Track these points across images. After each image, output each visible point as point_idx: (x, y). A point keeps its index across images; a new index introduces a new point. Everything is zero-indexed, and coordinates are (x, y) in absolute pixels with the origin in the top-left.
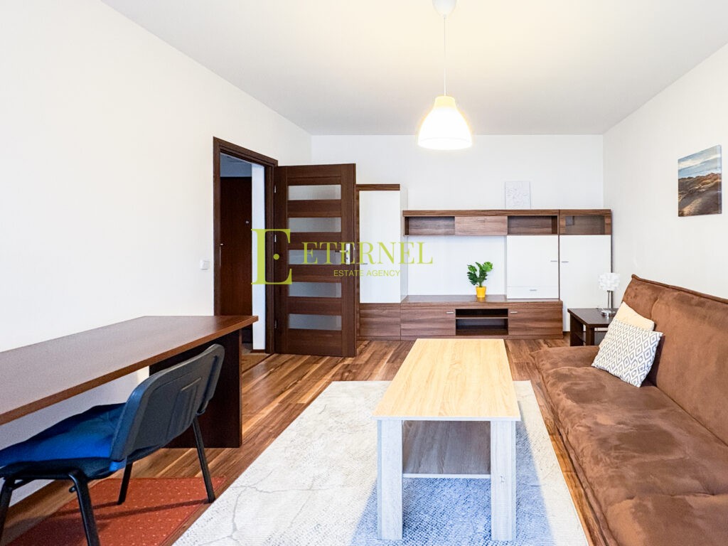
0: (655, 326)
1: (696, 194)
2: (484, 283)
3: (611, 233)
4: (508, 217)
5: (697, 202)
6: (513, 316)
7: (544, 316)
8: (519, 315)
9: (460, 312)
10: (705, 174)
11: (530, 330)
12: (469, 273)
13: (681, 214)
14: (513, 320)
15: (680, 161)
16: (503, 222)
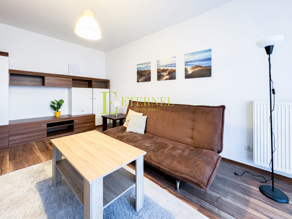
0: (143, 114)
1: (143, 75)
2: (59, 110)
3: (109, 88)
4: (72, 79)
5: (144, 78)
6: (76, 122)
7: (88, 121)
8: (79, 122)
9: (49, 125)
10: (146, 70)
11: (83, 128)
12: (51, 105)
13: (138, 81)
14: (77, 124)
15: (138, 65)
16: (70, 81)
